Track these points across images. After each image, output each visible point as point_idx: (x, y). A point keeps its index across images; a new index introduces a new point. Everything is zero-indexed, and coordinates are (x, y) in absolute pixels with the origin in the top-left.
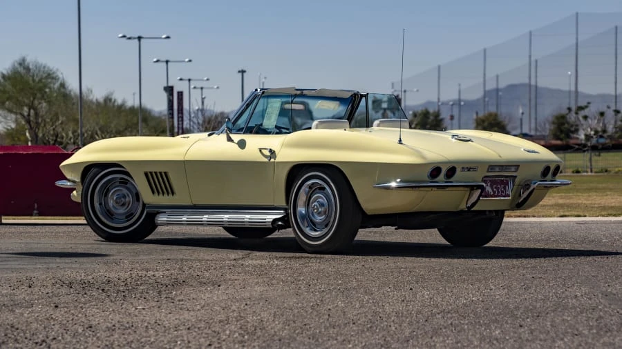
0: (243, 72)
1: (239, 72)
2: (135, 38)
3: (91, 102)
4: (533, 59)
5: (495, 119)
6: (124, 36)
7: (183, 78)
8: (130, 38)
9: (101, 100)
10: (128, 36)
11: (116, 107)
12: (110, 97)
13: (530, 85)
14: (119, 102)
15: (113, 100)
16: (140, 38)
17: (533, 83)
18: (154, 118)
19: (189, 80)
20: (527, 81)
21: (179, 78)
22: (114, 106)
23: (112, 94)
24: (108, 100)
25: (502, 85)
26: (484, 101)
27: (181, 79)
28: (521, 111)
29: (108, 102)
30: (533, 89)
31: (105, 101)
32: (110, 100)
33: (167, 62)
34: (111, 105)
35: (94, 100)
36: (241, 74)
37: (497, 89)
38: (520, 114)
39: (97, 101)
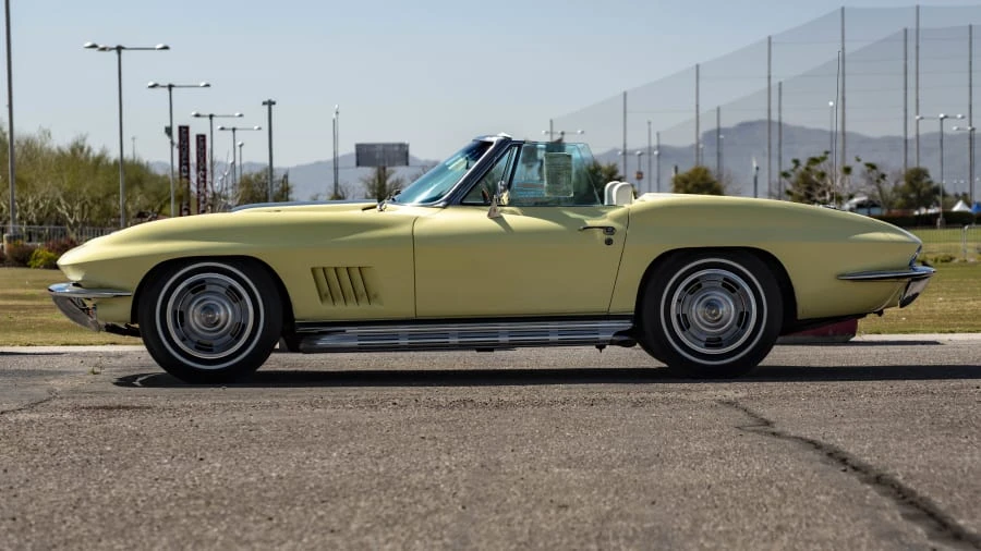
0: (270, 103)
1: (264, 103)
2: (111, 49)
3: (50, 151)
4: (774, 82)
5: (703, 179)
6: (94, 46)
7: (201, 113)
8: (104, 49)
9: (67, 150)
10: (101, 46)
11: (91, 160)
12: (81, 144)
13: (770, 122)
14: (96, 151)
15: (86, 149)
16: (119, 49)
17: (775, 118)
18: (156, 178)
19: (211, 116)
20: (764, 117)
21: (193, 113)
22: (87, 158)
23: (84, 140)
24: (77, 149)
25: (729, 122)
26: (698, 149)
27: (197, 116)
28: (755, 165)
29: (78, 152)
30: (775, 129)
31: (73, 150)
32: (82, 149)
33: (170, 87)
34: (83, 157)
35: (54, 148)
36: (266, 107)
37: (719, 131)
38: (754, 170)
39: (59, 149)
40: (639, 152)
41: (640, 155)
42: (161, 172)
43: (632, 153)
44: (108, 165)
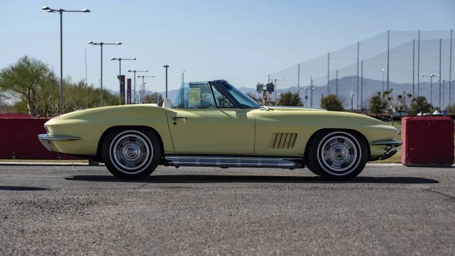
0: (167, 67)
1: (164, 66)
2: (98, 44)
4: (360, 60)
5: (334, 99)
6: (91, 43)
7: (131, 70)
8: (95, 44)
9: (77, 84)
10: (95, 43)
11: (87, 89)
13: (358, 77)
15: (85, 85)
16: (102, 44)
17: (360, 75)
19: (135, 71)
20: (356, 74)
21: (128, 70)
23: (84, 81)
24: (81, 84)
25: (340, 77)
26: (328, 87)
27: (129, 71)
28: (352, 94)
29: (82, 85)
30: (360, 80)
32: (83, 84)
33: (120, 59)
34: (84, 87)
35: (72, 84)
36: (165, 68)
37: (337, 80)
38: (351, 96)
39: (74, 84)
40: (306, 88)
41: (307, 89)
42: (113, 94)
43: (303, 88)
44: (93, 91)
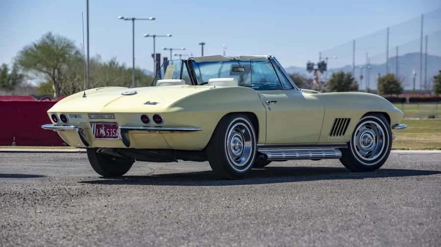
0: (203, 44)
1: (200, 44)
2: (130, 19)
3: (100, 64)
4: (424, 35)
5: (392, 79)
6: (122, 18)
7: (167, 48)
8: (127, 19)
9: (107, 64)
10: (125, 18)
11: (118, 69)
12: (114, 61)
13: (421, 54)
14: (120, 64)
15: (116, 63)
16: (133, 19)
17: (424, 52)
18: (146, 76)
19: (171, 50)
20: (418, 51)
21: (163, 48)
22: (116, 68)
23: (115, 59)
24: (112, 63)
25: (402, 53)
26: (387, 66)
27: (165, 49)
28: (414, 73)
29: (112, 65)
30: (424, 57)
31: (110, 64)
32: (114, 63)
33: (154, 36)
34: (115, 67)
35: (102, 63)
36: (201, 46)
37: (397, 57)
38: (414, 75)
39: (104, 63)
40: (361, 67)
41: (362, 68)
42: (148, 74)
43: (358, 67)
44: (125, 71)
